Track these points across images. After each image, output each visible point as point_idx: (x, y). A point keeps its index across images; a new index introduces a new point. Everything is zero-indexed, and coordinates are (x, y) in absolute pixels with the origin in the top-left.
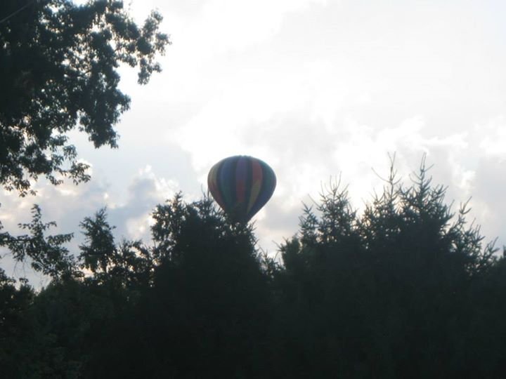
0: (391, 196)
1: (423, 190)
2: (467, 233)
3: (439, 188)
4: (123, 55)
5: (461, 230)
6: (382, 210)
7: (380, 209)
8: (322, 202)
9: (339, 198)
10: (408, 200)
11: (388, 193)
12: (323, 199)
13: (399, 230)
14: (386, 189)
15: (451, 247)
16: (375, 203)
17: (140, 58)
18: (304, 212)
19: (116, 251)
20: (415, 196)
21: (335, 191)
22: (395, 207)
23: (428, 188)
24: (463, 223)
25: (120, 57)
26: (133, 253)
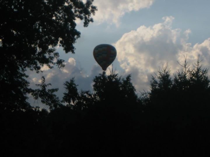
0: (185, 73)
1: (198, 70)
3: (205, 69)
4: (78, 15)
6: (181, 78)
8: (160, 75)
9: (166, 73)
10: (192, 74)
12: (160, 73)
13: (188, 87)
14: (183, 70)
16: (179, 76)
17: (84, 16)
18: (152, 79)
19: (78, 95)
20: (195, 72)
21: (165, 71)
22: (187, 77)
23: (201, 69)
25: (77, 16)
26: (85, 96)
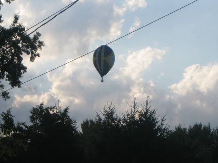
0: (134, 113)
1: (147, 111)
2: (164, 129)
3: (154, 110)
5: (162, 127)
7: (130, 118)
9: (111, 111)
10: (141, 115)
11: (133, 112)
12: (104, 111)
13: (137, 127)
14: (132, 110)
15: (158, 134)
16: (128, 116)
17: (31, 51)
18: (97, 116)
20: (144, 113)
21: (109, 108)
22: (136, 118)
23: (149, 110)
24: (163, 124)
